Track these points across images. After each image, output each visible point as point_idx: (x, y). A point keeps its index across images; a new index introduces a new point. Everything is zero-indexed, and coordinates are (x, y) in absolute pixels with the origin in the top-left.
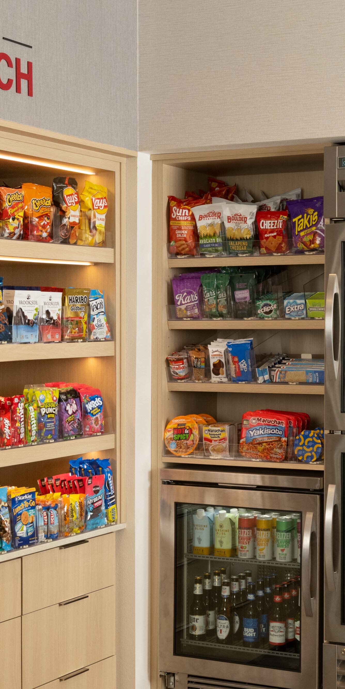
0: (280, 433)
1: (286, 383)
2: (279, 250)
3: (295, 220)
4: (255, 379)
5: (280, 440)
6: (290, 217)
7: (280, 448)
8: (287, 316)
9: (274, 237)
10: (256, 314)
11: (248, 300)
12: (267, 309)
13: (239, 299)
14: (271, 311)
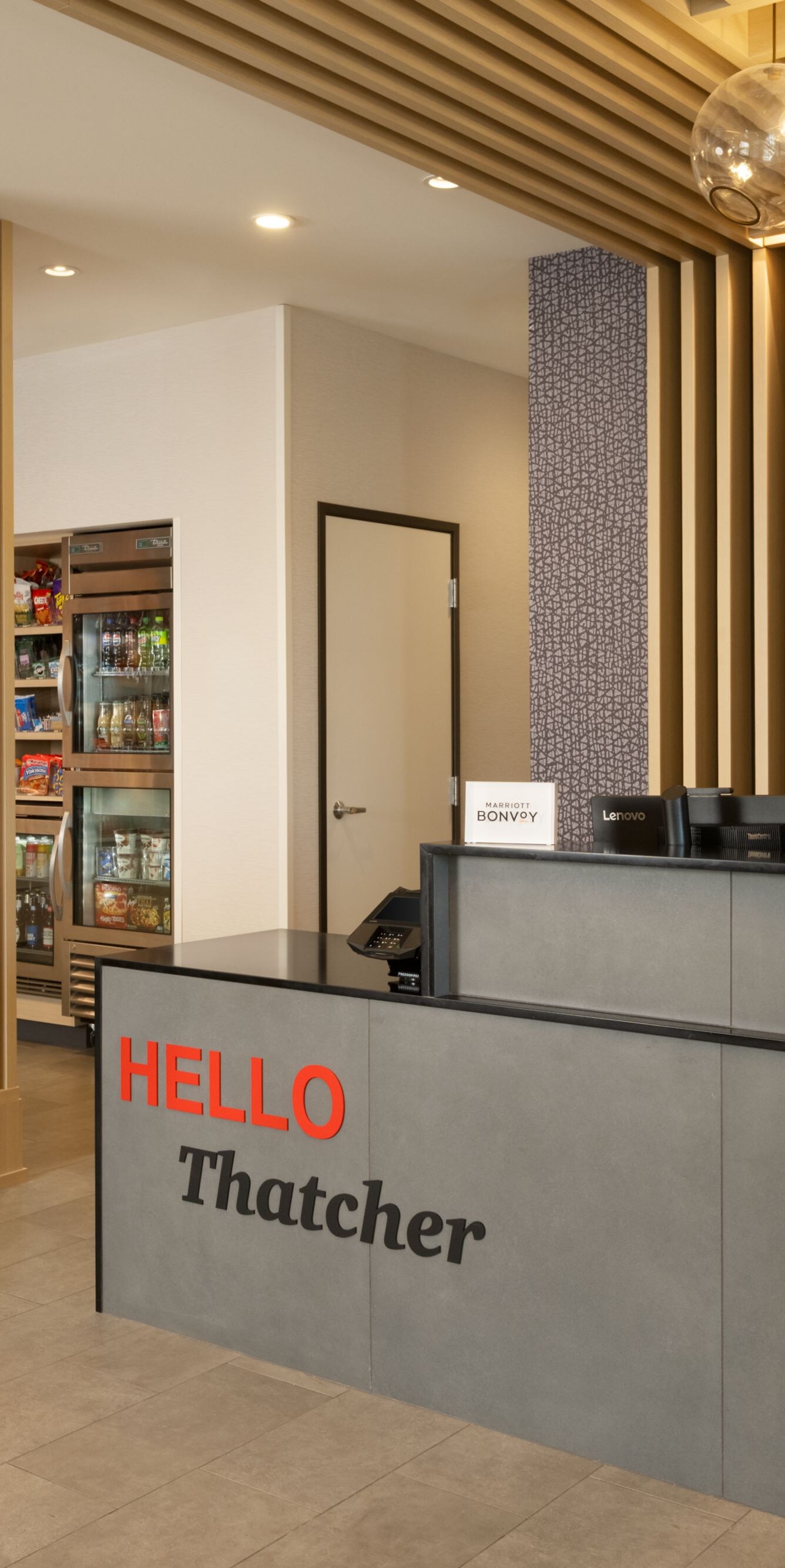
0: (45, 771)
1: (52, 731)
2: (47, 622)
3: (56, 596)
4: (33, 729)
5: (44, 778)
6: (53, 595)
7: (44, 784)
8: (52, 676)
9: (43, 610)
10: (33, 675)
11: (28, 662)
12: (39, 670)
13: (23, 662)
14: (42, 672)
